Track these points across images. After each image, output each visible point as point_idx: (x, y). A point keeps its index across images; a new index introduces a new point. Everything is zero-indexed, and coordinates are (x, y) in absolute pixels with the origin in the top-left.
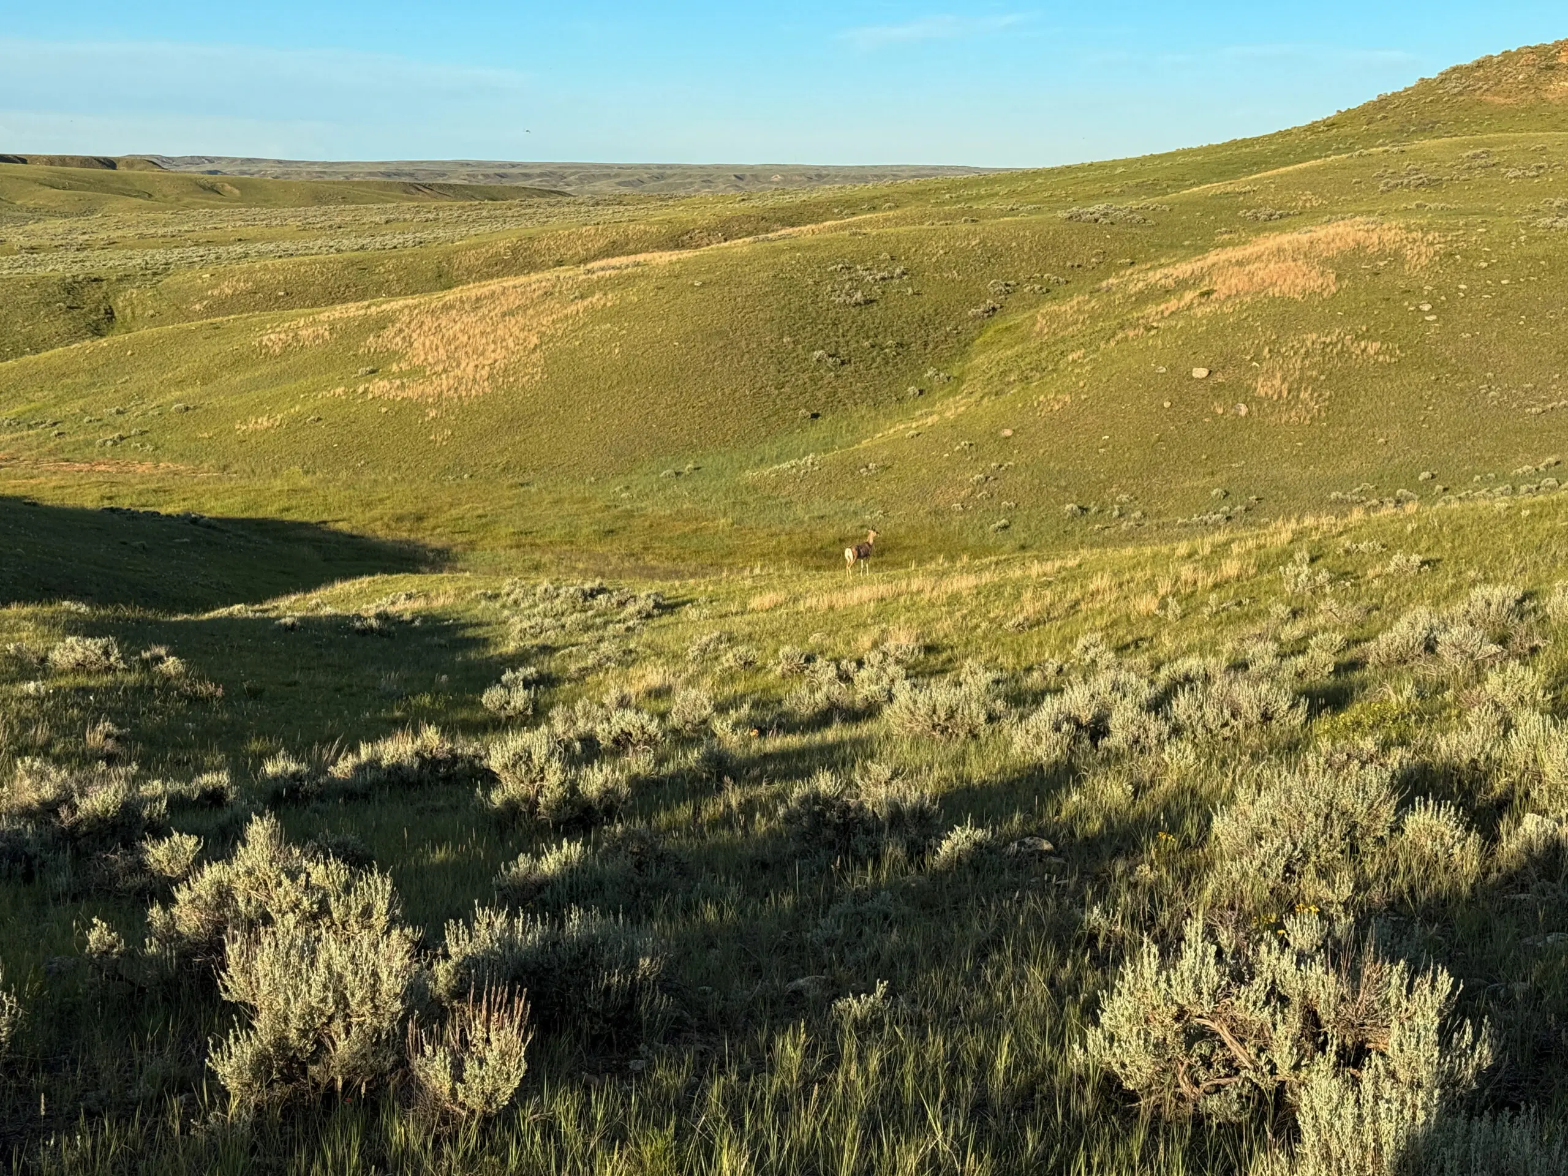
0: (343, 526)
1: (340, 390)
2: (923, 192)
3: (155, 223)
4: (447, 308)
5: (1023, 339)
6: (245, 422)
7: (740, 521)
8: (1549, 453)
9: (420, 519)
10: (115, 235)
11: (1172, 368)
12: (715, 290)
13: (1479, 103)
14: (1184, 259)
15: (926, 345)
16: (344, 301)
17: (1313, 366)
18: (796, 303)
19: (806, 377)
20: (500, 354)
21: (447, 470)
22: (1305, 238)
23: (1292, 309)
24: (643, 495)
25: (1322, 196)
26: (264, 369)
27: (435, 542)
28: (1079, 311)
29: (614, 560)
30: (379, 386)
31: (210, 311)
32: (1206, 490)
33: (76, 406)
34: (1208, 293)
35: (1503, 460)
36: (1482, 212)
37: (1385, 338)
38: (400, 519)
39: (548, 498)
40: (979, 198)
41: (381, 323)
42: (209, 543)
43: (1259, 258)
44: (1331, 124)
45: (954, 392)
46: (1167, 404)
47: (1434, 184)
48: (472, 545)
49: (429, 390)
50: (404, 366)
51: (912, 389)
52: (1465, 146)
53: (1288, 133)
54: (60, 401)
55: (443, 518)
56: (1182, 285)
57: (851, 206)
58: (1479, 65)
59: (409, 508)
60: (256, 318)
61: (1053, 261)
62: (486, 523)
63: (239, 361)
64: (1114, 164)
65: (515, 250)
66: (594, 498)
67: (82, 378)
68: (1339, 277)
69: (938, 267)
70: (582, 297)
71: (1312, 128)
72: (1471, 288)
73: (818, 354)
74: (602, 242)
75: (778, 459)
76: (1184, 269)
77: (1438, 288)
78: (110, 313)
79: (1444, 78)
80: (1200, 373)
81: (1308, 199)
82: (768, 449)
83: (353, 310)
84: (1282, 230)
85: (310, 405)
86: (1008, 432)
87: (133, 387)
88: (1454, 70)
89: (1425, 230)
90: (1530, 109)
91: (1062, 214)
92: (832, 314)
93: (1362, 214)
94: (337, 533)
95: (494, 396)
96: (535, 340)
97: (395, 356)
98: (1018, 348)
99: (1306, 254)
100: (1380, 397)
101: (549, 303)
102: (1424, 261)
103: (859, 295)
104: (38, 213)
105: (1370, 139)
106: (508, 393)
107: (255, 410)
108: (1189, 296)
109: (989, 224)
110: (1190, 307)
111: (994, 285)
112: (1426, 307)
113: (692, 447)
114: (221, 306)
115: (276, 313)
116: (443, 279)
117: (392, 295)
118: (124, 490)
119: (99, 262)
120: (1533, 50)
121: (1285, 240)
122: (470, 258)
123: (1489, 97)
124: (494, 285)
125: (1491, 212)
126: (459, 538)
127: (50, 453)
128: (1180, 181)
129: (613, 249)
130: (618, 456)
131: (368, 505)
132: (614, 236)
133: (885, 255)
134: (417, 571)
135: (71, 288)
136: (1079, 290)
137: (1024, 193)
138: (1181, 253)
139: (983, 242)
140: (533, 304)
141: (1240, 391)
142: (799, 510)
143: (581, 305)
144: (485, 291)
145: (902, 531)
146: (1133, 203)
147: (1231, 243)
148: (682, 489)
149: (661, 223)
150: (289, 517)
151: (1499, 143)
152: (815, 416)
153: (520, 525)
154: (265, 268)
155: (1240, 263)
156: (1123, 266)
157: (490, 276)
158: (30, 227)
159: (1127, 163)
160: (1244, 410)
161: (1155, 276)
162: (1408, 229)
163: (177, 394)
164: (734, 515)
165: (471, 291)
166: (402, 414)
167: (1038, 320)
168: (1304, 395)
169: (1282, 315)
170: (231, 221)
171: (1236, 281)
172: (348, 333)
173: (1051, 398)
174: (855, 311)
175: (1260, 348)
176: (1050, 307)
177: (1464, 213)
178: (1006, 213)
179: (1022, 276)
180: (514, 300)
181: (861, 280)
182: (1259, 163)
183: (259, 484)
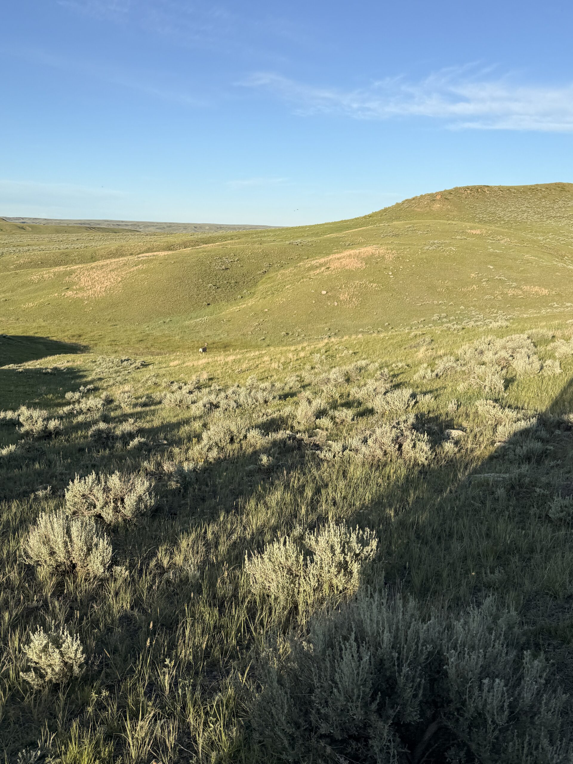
0: (54, 339)
1: (56, 294)
2: (248, 234)
4: (92, 268)
5: (274, 281)
6: (25, 305)
7: (183, 337)
8: (422, 317)
11: (316, 291)
12: (178, 265)
13: (413, 211)
14: (323, 257)
15: (244, 282)
16: (61, 265)
17: (357, 290)
19: (206, 292)
20: (109, 283)
21: (91, 321)
22: (358, 251)
23: (352, 273)
24: (153, 329)
25: (365, 239)
26: (32, 288)
27: (84, 343)
28: (291, 273)
29: (141, 349)
30: (69, 293)
31: (16, 268)
32: (324, 328)
34: (328, 268)
35: (409, 319)
36: (409, 244)
37: (378, 283)
38: (73, 336)
39: (122, 330)
40: (265, 236)
41: (71, 273)
42: (8, 344)
43: (344, 257)
44: (370, 216)
45: (251, 298)
46: (314, 302)
47: (397, 235)
48: (96, 345)
49: (85, 295)
50: (78, 287)
51: (239, 296)
52: (407, 224)
53: (358, 218)
55: (88, 336)
56: (321, 265)
57: (225, 238)
58: (414, 199)
59: (77, 332)
60: (30, 270)
61: (284, 257)
62: (101, 338)
63: (24, 285)
64: (306, 227)
65: (117, 250)
66: (137, 330)
68: (366, 264)
69: (248, 259)
70: (136, 266)
71: (365, 217)
72: (404, 267)
73: (210, 285)
74: (146, 248)
75: (196, 318)
76: (322, 260)
77: (394, 267)
79: (403, 203)
80: (324, 292)
81: (361, 239)
82: (193, 315)
83: (62, 268)
84: (352, 249)
85: (46, 299)
86: (266, 310)
88: (406, 200)
89: (392, 250)
90: (428, 213)
91: (288, 242)
92: (215, 272)
93: (375, 244)
94: (51, 341)
95: (106, 297)
96: (120, 279)
97: (75, 283)
98: (272, 284)
99: (357, 256)
100: (376, 300)
101: (125, 267)
102: (391, 259)
103: (223, 267)
105: (380, 221)
106: (111, 296)
107: (28, 301)
108: (323, 269)
109: (265, 245)
110: (323, 272)
111: (266, 264)
112: (390, 273)
113: (169, 314)
114: (20, 267)
115: (35, 269)
116: (93, 259)
117: (76, 264)
120: (429, 195)
121: (352, 252)
122: (102, 252)
123: (416, 209)
124: (108, 261)
125: (412, 244)
126: (92, 342)
128: (324, 233)
129: (148, 250)
130: (145, 316)
131: (64, 332)
132: (149, 246)
133: (232, 254)
136: (291, 266)
137: (278, 235)
138: (322, 255)
139: (263, 250)
140: (120, 268)
141: (335, 298)
143: (135, 268)
144: (105, 263)
145: (233, 340)
146: (309, 239)
147: (337, 253)
148: (165, 327)
149: (164, 242)
150: (37, 335)
151: (416, 223)
152: (209, 304)
153: (113, 338)
154: (35, 254)
155: (338, 259)
156: (305, 259)
157: (109, 258)
159: (310, 227)
160: (336, 304)
161: (313, 262)
162: (387, 249)
163: (3, 295)
164: (181, 335)
165: (101, 263)
166: (76, 302)
167: (278, 275)
168: (354, 300)
169: (350, 275)
170: (26, 238)
171: (337, 264)
172: (60, 276)
173: (280, 300)
174: (222, 272)
175: (342, 285)
176: (282, 271)
177: (404, 245)
178: (271, 242)
179: (274, 262)
180: (114, 266)
181: (224, 262)
182: (349, 228)
183: (28, 325)
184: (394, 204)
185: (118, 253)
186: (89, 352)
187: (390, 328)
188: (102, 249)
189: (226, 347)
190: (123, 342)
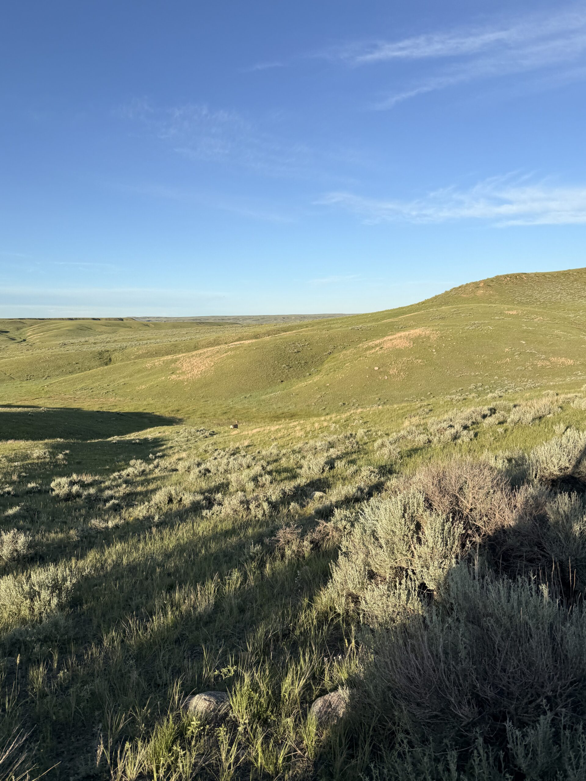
0: (158, 414)
1: (163, 378)
2: (320, 323)
3: (129, 335)
4: (193, 356)
5: (337, 360)
6: (139, 387)
7: (258, 409)
8: (460, 387)
9: (178, 411)
10: (116, 339)
11: (370, 367)
12: (259, 350)
13: (460, 297)
14: (379, 339)
15: (312, 362)
16: (171, 354)
17: (404, 366)
18: (279, 352)
19: (280, 372)
20: (204, 368)
21: (188, 398)
22: (407, 333)
23: (401, 352)
24: (236, 403)
25: (416, 322)
26: (146, 373)
27: (179, 417)
28: (351, 353)
29: (224, 420)
30: (174, 376)
31: (136, 358)
32: (375, 398)
33: (97, 384)
34: (382, 348)
35: (449, 389)
36: (453, 325)
37: (423, 359)
38: (173, 411)
39: (212, 404)
40: (334, 324)
41: (176, 361)
42: (120, 419)
43: (396, 338)
44: (423, 303)
45: (318, 375)
46: (368, 377)
47: (443, 318)
48: (189, 418)
49: (185, 377)
50: (180, 371)
51: (308, 374)
52: (453, 308)
53: (413, 305)
54: (93, 383)
55: (184, 410)
56: (376, 346)
57: (301, 326)
58: (460, 287)
59: (176, 408)
60: (145, 360)
61: (346, 340)
62: (195, 411)
63: (139, 371)
64: (369, 314)
65: (215, 340)
66: (223, 404)
67: (100, 377)
68: (414, 343)
69: (317, 343)
70: (226, 353)
71: (418, 304)
72: (446, 345)
73: (284, 365)
74: (237, 338)
75: (271, 393)
76: (378, 342)
77: (438, 345)
78: (110, 360)
79: (451, 291)
80: (376, 368)
81: (412, 323)
82: (269, 390)
83: (170, 357)
84: (404, 331)
85: (156, 382)
86: (328, 385)
87: (112, 379)
88: (454, 288)
89: (436, 331)
90: (472, 298)
91: (350, 328)
92: (289, 355)
93: (423, 326)
94: (155, 415)
95: (201, 378)
96: (213, 364)
97: (178, 369)
98: (335, 363)
99: (407, 337)
100: (420, 374)
101: (218, 354)
102: (435, 339)
103: (296, 350)
104: (101, 333)
105: (431, 307)
106: (205, 378)
107: (142, 384)
108: (378, 348)
109: (331, 331)
110: (377, 352)
111: (331, 347)
112: (434, 351)
113: (250, 390)
114: (139, 357)
115: (150, 359)
116: (196, 348)
117: (183, 353)
118: (106, 405)
119: (109, 347)
120: (473, 283)
121: (402, 334)
122: (203, 343)
123: (462, 295)
124: (205, 350)
125: (455, 325)
126: (186, 416)
127: (89, 396)
128: (384, 318)
129: (240, 339)
130: (231, 393)
131: (166, 408)
132: (240, 335)
133: (303, 340)
134: (172, 425)
135: (100, 353)
136: (352, 347)
137: (345, 322)
138: (379, 337)
139: (329, 335)
140: (214, 355)
141: (386, 373)
142: (274, 406)
143: (225, 355)
144: (203, 351)
145: (299, 410)
146: (369, 325)
147: (391, 335)
148: (246, 401)
149: (252, 332)
150: (145, 411)
151: (461, 307)
152: (282, 381)
153: (203, 412)
154: (151, 347)
155: (391, 340)
156: (364, 341)
157: (208, 347)
158: (97, 337)
159: (372, 314)
160: (386, 378)
161: (370, 344)
162: (433, 330)
163: (123, 380)
164: (258, 407)
165: (200, 351)
166: (178, 384)
167: (341, 356)
168: (402, 374)
169: (399, 353)
170: (148, 334)
171: (389, 345)
172: (167, 363)
173: (339, 376)
174: (294, 354)
175: (392, 362)
176: (345, 352)
177: (447, 326)
178: (338, 328)
179: (338, 344)
180: (209, 354)
181: (297, 346)
182: (404, 313)
183: (140, 403)
184: (443, 292)
185: (216, 343)
186: (182, 424)
187: (432, 396)
188: (203, 340)
189: (292, 416)
190: (211, 414)
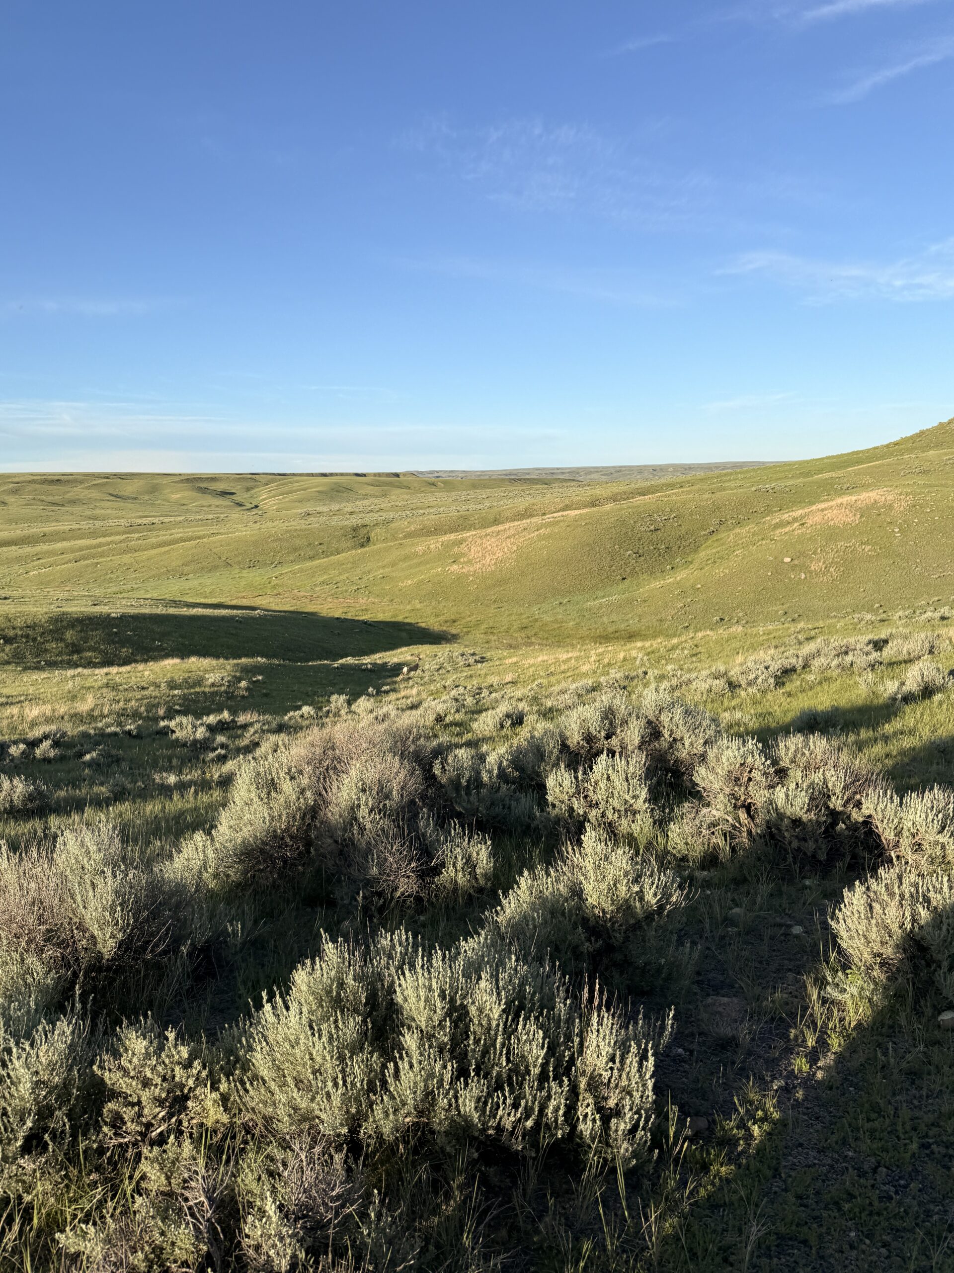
0: (423, 625)
1: (440, 569)
2: (705, 479)
3: (403, 500)
4: (486, 535)
5: (722, 545)
6: (403, 582)
7: (578, 624)
9: (454, 621)
10: (382, 506)
11: (776, 558)
12: (590, 527)
14: (803, 508)
15: (679, 547)
16: (457, 531)
17: (839, 556)
18: (624, 530)
19: (622, 562)
20: (502, 554)
21: (473, 602)
22: (854, 498)
23: (837, 531)
24: (544, 612)
25: (874, 478)
26: (415, 561)
27: (454, 631)
28: (749, 532)
30: (455, 567)
31: (405, 537)
32: (777, 611)
33: (344, 577)
34: (803, 524)
36: (942, 485)
37: (874, 544)
38: (446, 622)
39: (507, 613)
40: (730, 480)
41: (460, 543)
43: (831, 507)
44: (896, 444)
45: (685, 569)
46: (770, 574)
47: (924, 472)
48: (468, 633)
49: (471, 569)
50: (465, 559)
51: (668, 567)
52: (946, 454)
54: (340, 574)
55: (464, 621)
56: (795, 520)
57: (672, 486)
59: (453, 617)
60: (417, 540)
61: (744, 510)
62: (478, 623)
63: (406, 558)
65: (526, 509)
66: (525, 613)
67: (349, 565)
68: (862, 516)
69: (691, 514)
70: (538, 530)
71: (888, 446)
72: (920, 520)
73: (629, 552)
74: (562, 505)
75: (604, 597)
76: (798, 513)
77: (905, 521)
78: (369, 539)
80: (788, 560)
81: (868, 479)
82: (600, 593)
83: (452, 536)
84: (851, 494)
85: (427, 575)
86: (699, 586)
87: (367, 569)
89: (907, 494)
91: (753, 489)
92: (639, 535)
93: (886, 487)
94: (418, 628)
95: (495, 571)
96: (515, 548)
97: (463, 555)
98: (718, 549)
99: (850, 506)
100: (866, 571)
101: (525, 533)
102: (902, 509)
103: (652, 528)
104: (365, 496)
105: (910, 450)
106: (501, 571)
107: (407, 578)
108: (796, 525)
109: (718, 495)
110: (793, 530)
111: (715, 521)
112: (897, 530)
113: (570, 592)
114: (409, 535)
115: (424, 538)
116: (496, 522)
117: (475, 529)
118: (352, 610)
119: (370, 519)
121: (845, 499)
122: (508, 514)
124: (508, 526)
125: (945, 486)
126: (465, 630)
127: (332, 595)
128: (821, 471)
129: (567, 508)
130: (539, 596)
131: (437, 616)
132: (567, 502)
133: (668, 509)
134: (440, 644)
135: (355, 529)
136: (753, 523)
138: (803, 505)
139: (714, 502)
140: (519, 533)
141: (804, 568)
142: (605, 619)
143: (536, 533)
145: (643, 628)
146: (790, 483)
147: (827, 500)
148: (560, 610)
149: (588, 496)
150: (406, 620)
152: (624, 579)
153: (491, 625)
154: (429, 519)
155: (822, 510)
156: (776, 512)
157: (515, 520)
158: (358, 503)
160: (803, 576)
161: (785, 516)
162: (901, 494)
163: (382, 571)
164: (577, 620)
165: (501, 527)
166: (460, 579)
167: (729, 537)
168: (832, 570)
169: (832, 534)
170: (430, 499)
171: (818, 518)
172: (447, 546)
173: (720, 571)
174: (649, 534)
175: (817, 548)
176: (737, 530)
177: (930, 486)
178: (735, 488)
179: (729, 517)
180: (512, 532)
181: (655, 521)
182: (859, 462)
183: (402, 607)
184: (935, 424)
185: (527, 514)
186: (455, 643)
187: (881, 611)
188: (508, 509)
189: (631, 636)
190: (502, 629)
